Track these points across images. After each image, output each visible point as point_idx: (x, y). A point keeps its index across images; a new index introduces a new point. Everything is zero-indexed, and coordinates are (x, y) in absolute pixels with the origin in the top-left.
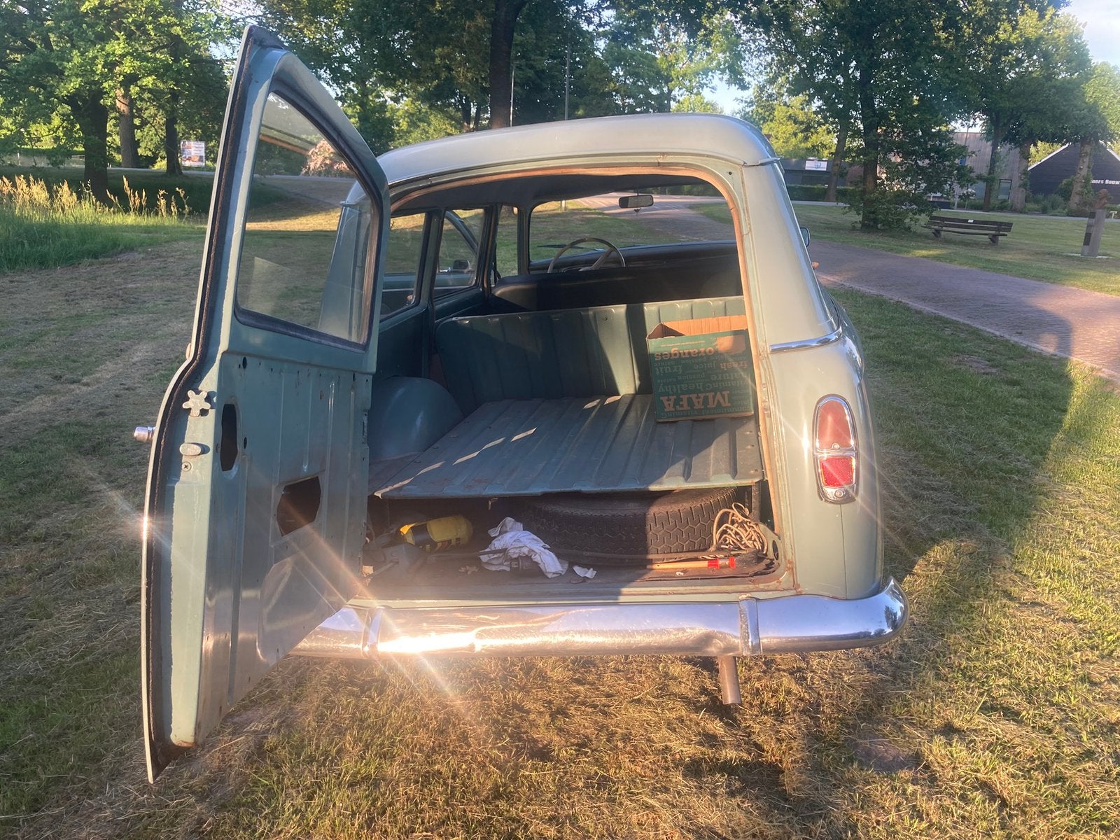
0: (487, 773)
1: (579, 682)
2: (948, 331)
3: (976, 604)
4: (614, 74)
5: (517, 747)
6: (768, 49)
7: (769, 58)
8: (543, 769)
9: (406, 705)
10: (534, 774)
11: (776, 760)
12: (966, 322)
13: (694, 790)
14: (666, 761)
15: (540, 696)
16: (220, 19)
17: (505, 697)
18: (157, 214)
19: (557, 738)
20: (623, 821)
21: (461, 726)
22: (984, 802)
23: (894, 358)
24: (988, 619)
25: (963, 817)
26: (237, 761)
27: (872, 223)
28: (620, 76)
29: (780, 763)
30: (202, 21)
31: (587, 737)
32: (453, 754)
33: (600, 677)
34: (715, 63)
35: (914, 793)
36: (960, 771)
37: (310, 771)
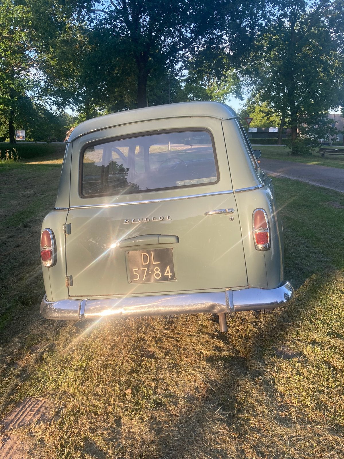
0: (129, 363)
1: (167, 329)
2: (324, 193)
3: (328, 296)
4: (189, 96)
5: (142, 354)
6: (251, 83)
7: (252, 87)
8: (151, 361)
9: (99, 340)
10: (148, 363)
11: (244, 356)
12: (332, 189)
13: (210, 367)
14: (200, 357)
15: (151, 335)
16: (29, 81)
17: (137, 336)
18: (5, 159)
19: (158, 350)
20: (182, 380)
21: (120, 347)
22: (326, 369)
23: (302, 203)
24: (333, 301)
25: (317, 375)
26: (31, 363)
27: (296, 152)
28: (191, 97)
29: (246, 357)
30: (22, 82)
31: (169, 349)
32: (116, 357)
33: (176, 327)
34: (230, 90)
35: (298, 366)
36: (317, 357)
37: (60, 366)
